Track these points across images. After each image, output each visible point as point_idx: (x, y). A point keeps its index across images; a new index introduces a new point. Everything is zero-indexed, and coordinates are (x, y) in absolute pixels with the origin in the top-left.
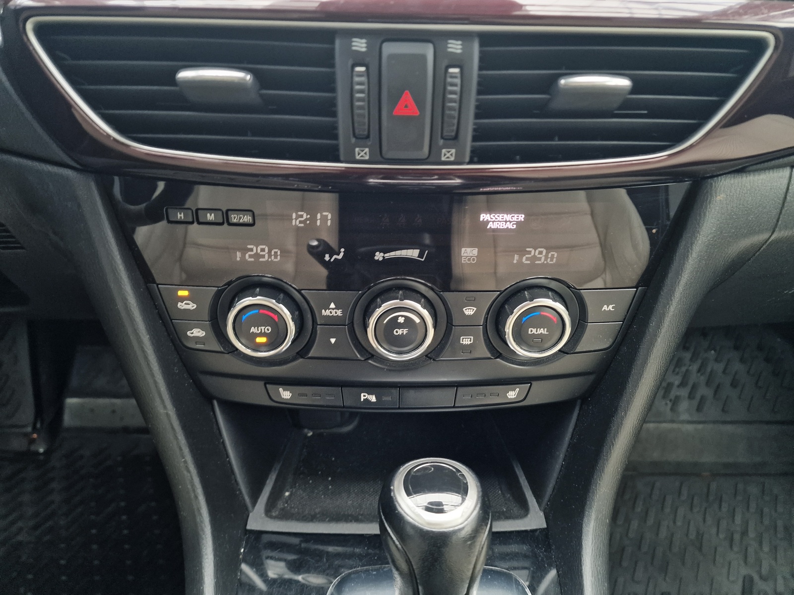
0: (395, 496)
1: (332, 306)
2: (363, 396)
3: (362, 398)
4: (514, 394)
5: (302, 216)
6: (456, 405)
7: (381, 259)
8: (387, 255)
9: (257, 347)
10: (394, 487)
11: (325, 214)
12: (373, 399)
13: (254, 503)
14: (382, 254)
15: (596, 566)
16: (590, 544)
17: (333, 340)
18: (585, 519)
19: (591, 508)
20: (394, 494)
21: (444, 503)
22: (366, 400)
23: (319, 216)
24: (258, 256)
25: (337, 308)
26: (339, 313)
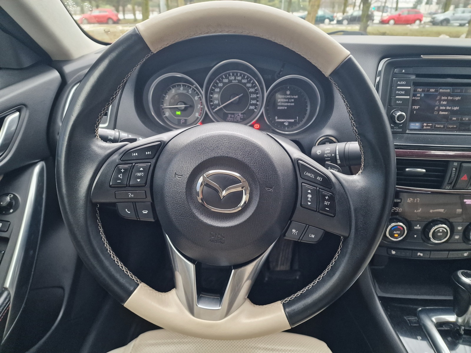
1: (418, 226)
2: (419, 254)
3: (418, 254)
5: (411, 199)
7: (432, 212)
8: (434, 211)
9: (396, 238)
11: (418, 199)
12: (422, 255)
14: (432, 210)
17: (415, 236)
22: (420, 255)
23: (416, 199)
24: (395, 210)
25: (419, 226)
26: (420, 228)
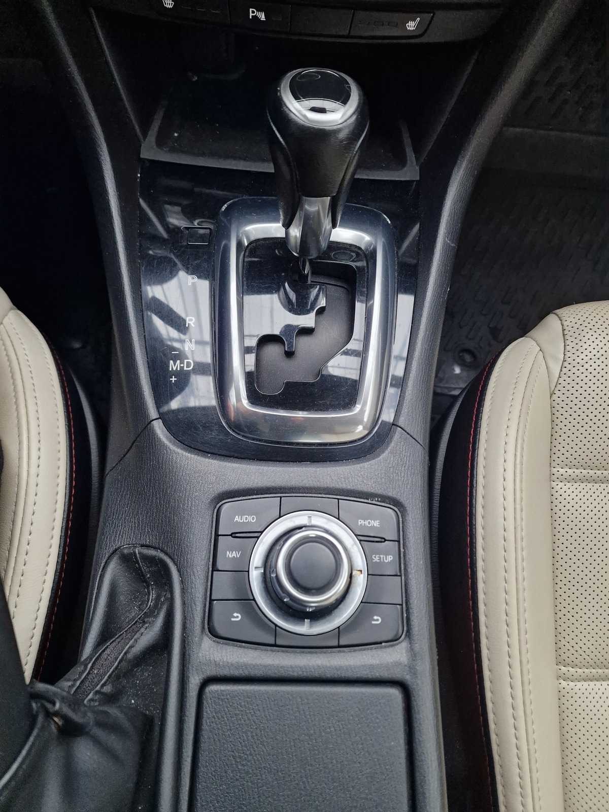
0: (281, 96)
4: (413, 25)
6: (351, 34)
10: (280, 88)
13: (145, 135)
15: (455, 208)
16: (454, 190)
18: (456, 169)
19: (463, 157)
20: (280, 93)
21: (327, 110)
